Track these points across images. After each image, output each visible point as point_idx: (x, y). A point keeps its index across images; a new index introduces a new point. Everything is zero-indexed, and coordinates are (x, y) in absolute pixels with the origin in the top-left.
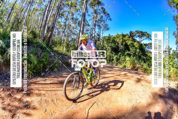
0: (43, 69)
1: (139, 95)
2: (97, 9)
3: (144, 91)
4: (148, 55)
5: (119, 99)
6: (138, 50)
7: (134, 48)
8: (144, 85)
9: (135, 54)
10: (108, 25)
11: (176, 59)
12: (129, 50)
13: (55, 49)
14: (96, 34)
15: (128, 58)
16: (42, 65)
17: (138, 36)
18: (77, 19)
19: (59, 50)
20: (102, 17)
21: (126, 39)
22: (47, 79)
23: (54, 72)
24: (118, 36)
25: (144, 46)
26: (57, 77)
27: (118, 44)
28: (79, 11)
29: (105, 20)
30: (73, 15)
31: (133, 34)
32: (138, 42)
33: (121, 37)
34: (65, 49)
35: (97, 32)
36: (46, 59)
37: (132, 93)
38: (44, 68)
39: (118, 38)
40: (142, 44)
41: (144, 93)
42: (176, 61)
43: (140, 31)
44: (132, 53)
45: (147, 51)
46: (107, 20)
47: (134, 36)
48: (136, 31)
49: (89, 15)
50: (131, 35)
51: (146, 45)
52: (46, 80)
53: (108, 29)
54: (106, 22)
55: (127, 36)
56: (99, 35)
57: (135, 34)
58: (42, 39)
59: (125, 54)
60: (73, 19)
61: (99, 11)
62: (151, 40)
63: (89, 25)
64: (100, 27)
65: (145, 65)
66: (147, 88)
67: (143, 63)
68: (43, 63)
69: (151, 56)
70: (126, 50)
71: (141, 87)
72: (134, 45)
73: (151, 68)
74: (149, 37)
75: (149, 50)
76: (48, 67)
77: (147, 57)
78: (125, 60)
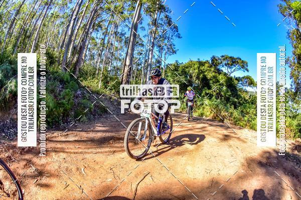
0: (63, 117)
1: (223, 163)
2: (158, 19)
3: (232, 156)
4: (243, 96)
5: (189, 168)
6: (225, 88)
7: (218, 84)
8: (233, 145)
9: (219, 95)
10: (174, 45)
11: (290, 103)
12: (210, 88)
13: (84, 83)
14: (154, 60)
15: (207, 101)
16: (62, 110)
17: (226, 65)
18: (123, 35)
19: (91, 85)
21: (204, 69)
22: (70, 134)
23: (82, 122)
24: (191, 64)
25: (236, 82)
26: (85, 131)
27: (191, 77)
28: (127, 21)
29: (170, 36)
30: (116, 27)
31: (217, 60)
32: (225, 74)
34: (100, 84)
35: (156, 57)
36: (69, 100)
37: (213, 159)
38: (66, 115)
39: (191, 67)
40: (231, 79)
41: (232, 159)
42: (290, 106)
43: (230, 56)
44: (214, 93)
45: (241, 90)
46: (174, 37)
47: (219, 64)
48: (222, 56)
49: (143, 28)
50: (213, 63)
51: (238, 79)
52: (67, 135)
53: (174, 52)
54: (172, 40)
55: (207, 65)
56: (159, 62)
57: (220, 61)
59: (203, 94)
60: (116, 33)
61: (161, 22)
62: (248, 71)
63: (143, 45)
64: (161, 48)
65: (236, 114)
66: (237, 150)
67: (232, 110)
68: (63, 107)
69: (247, 98)
70: (205, 87)
71: (228, 150)
72: (217, 80)
73: (246, 119)
74: (244, 66)
75: (244, 88)
76: (73, 113)
77: (239, 100)
78: (202, 104)
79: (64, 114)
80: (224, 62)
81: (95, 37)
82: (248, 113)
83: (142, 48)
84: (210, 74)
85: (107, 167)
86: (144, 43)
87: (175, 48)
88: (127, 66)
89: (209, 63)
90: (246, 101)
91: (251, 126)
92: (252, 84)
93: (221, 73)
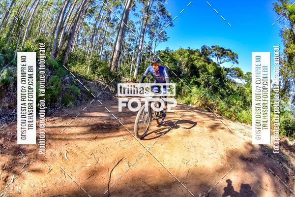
0: (51, 102)
1: (202, 154)
2: (150, 6)
3: (212, 147)
4: (230, 87)
5: (167, 157)
6: (213, 78)
7: (207, 73)
8: (214, 136)
9: (207, 85)
10: (166, 33)
12: (198, 77)
13: (73, 69)
15: (194, 89)
16: (50, 97)
17: (216, 55)
18: (115, 20)
19: (80, 71)
20: (157, 19)
21: (193, 58)
22: (56, 119)
23: (69, 107)
24: (181, 53)
25: (225, 72)
27: (180, 65)
28: (119, 7)
29: (162, 24)
30: (109, 13)
31: (207, 50)
32: (215, 64)
34: (89, 69)
35: (147, 43)
36: (57, 86)
37: (192, 149)
38: (53, 100)
39: (181, 55)
40: (220, 69)
41: (211, 151)
43: (220, 47)
44: (203, 82)
45: (229, 81)
46: (166, 25)
47: (209, 54)
48: (213, 47)
49: (136, 15)
50: (203, 53)
51: (227, 70)
52: (54, 120)
53: (165, 40)
54: (163, 28)
55: (197, 54)
56: (150, 48)
57: (210, 51)
58: (53, 53)
59: (191, 82)
60: (108, 20)
61: (154, 10)
62: (237, 63)
64: (152, 35)
65: (222, 104)
66: (219, 142)
67: (218, 99)
68: (51, 93)
69: (235, 90)
70: (194, 75)
71: (209, 140)
72: (206, 69)
74: (234, 57)
75: (233, 79)
76: (60, 99)
77: (227, 90)
78: (190, 92)
79: (52, 100)
80: (214, 53)
81: (88, 22)
82: (234, 104)
85: (88, 153)
87: (166, 36)
88: (116, 52)
89: (199, 52)
90: (234, 92)
91: (237, 117)
92: (241, 76)
93: (210, 63)
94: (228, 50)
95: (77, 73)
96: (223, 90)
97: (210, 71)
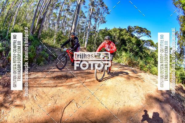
2: (94, 1)
4: (146, 52)
6: (135, 46)
7: (131, 43)
9: (132, 50)
10: (105, 18)
12: (126, 46)
14: (91, 27)
15: (124, 54)
17: (137, 32)
18: (73, 11)
19: (49, 42)
20: (99, 9)
21: (123, 34)
22: (32, 74)
23: (40, 65)
24: (115, 30)
25: (143, 43)
27: (114, 38)
28: (75, 3)
29: (102, 12)
31: (131, 29)
32: (136, 38)
33: (118, 31)
34: (55, 41)
35: (93, 25)
36: (33, 52)
37: (122, 93)
38: (31, 61)
39: (115, 32)
40: (140, 40)
43: (139, 27)
44: (129, 49)
45: (145, 48)
46: (105, 13)
47: (133, 31)
48: (135, 27)
49: (86, 7)
50: (129, 30)
52: (30, 74)
53: (104, 22)
54: (103, 15)
55: (124, 31)
56: (95, 28)
57: (133, 29)
59: (121, 49)
60: (68, 10)
61: (97, 4)
62: (150, 37)
63: (85, 17)
64: (96, 20)
65: (141, 63)
67: (139, 60)
69: (149, 54)
70: (123, 44)
71: (133, 87)
72: (131, 41)
73: (148, 66)
74: (148, 33)
75: (148, 47)
76: (35, 60)
77: (144, 54)
78: (121, 55)
80: (136, 30)
82: (149, 63)
83: (84, 19)
84: (127, 37)
85: (50, 96)
86: (86, 16)
87: (105, 20)
88: (73, 30)
89: (126, 30)
90: (149, 55)
91: (151, 71)
92: (153, 45)
93: (133, 37)
94: (145, 29)
95: (47, 44)
96: (141, 54)
97: (134, 42)
